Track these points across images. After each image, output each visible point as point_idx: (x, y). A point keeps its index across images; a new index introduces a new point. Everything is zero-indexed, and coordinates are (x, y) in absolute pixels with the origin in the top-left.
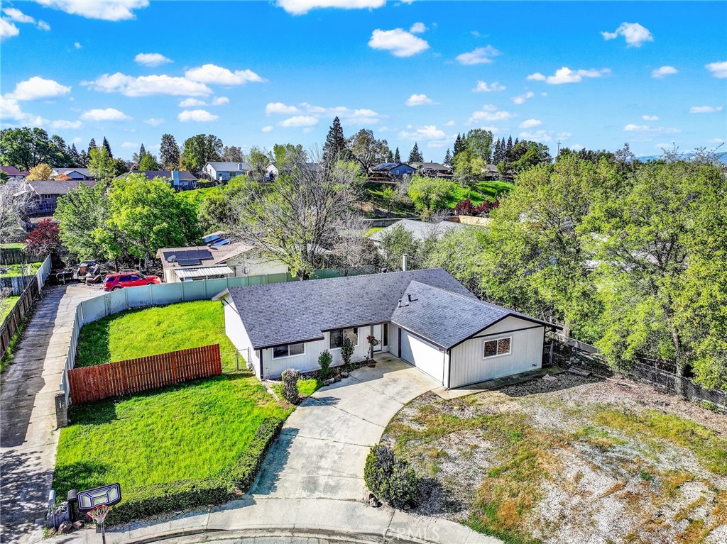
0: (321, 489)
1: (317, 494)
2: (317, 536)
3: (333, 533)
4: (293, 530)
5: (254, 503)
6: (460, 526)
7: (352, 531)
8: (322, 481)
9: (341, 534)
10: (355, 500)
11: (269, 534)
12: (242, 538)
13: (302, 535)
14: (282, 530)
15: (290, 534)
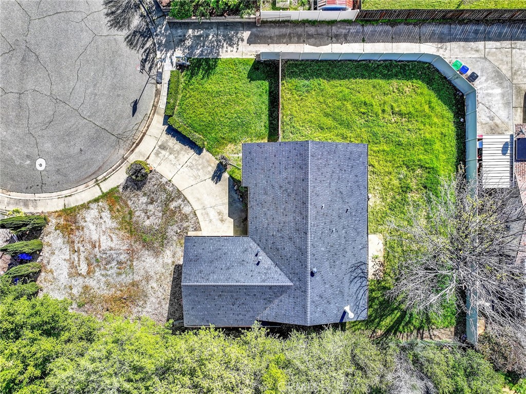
0: (159, 150)
1: (157, 147)
2: (138, 140)
3: (138, 145)
4: (145, 134)
5: (163, 125)
6: (118, 185)
7: (135, 151)
8: (163, 152)
9: (136, 147)
10: (148, 158)
11: (147, 125)
12: (149, 117)
13: (141, 135)
14: (147, 130)
15: (143, 132)
